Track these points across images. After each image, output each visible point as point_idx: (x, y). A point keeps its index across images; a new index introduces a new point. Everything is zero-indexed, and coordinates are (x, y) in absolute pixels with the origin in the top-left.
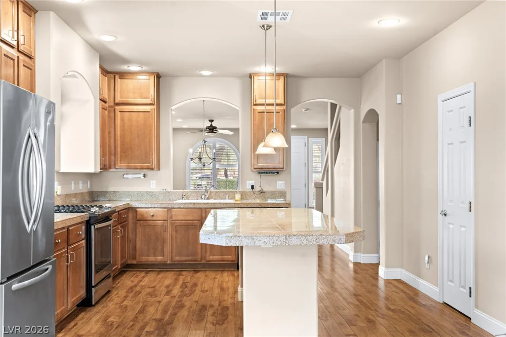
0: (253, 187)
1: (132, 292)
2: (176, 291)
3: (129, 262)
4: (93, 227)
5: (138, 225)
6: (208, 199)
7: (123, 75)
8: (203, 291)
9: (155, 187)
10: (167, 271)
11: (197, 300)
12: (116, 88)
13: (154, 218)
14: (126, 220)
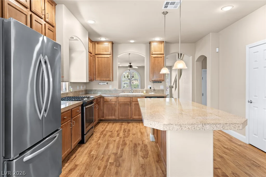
0: (150, 88)
1: (102, 134)
2: (121, 134)
3: (101, 119)
4: (84, 107)
5: (105, 104)
6: (132, 93)
7: (98, 42)
8: (133, 134)
9: (111, 88)
10: (117, 122)
11: (131, 140)
12: (96, 48)
13: (111, 101)
14: (100, 102)
